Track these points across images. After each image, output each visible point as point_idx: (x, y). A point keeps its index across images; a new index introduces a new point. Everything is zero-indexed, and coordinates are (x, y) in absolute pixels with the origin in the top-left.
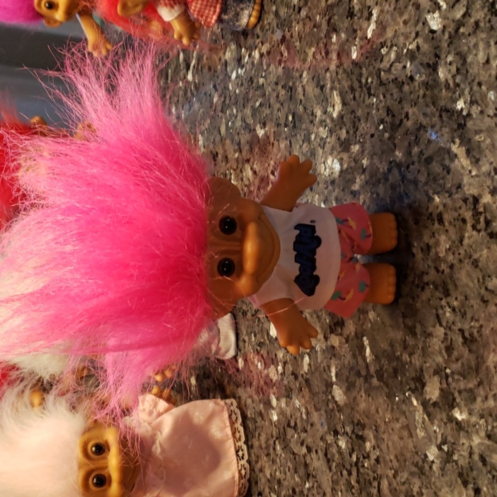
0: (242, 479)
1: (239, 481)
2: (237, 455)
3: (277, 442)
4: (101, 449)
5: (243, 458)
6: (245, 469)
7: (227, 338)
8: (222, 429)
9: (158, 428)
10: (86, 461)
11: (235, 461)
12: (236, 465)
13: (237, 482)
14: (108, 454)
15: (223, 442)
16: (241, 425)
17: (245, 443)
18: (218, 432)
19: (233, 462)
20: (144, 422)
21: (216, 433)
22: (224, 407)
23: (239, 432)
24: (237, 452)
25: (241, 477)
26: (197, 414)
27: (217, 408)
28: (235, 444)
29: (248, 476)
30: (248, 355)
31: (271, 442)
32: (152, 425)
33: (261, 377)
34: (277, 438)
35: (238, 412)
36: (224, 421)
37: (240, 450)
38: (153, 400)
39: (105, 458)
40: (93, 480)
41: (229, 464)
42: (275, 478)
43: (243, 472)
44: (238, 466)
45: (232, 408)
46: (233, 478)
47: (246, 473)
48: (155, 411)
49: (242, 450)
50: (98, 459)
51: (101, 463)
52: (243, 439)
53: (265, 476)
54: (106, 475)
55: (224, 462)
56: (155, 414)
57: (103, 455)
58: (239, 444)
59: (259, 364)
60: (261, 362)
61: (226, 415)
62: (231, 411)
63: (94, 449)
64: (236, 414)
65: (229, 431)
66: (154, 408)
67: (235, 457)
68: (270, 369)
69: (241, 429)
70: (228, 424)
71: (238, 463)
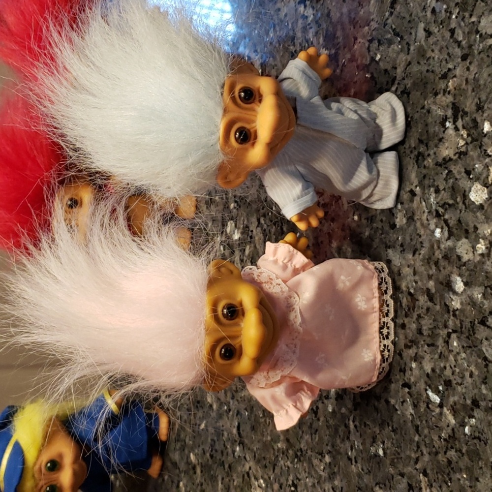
0: (384, 362)
1: (381, 365)
2: (381, 333)
3: (454, 336)
4: (234, 312)
5: (387, 338)
6: (389, 351)
7: (387, 184)
8: (368, 300)
9: (295, 289)
10: (216, 326)
11: (377, 339)
12: (377, 345)
13: (378, 366)
14: (242, 320)
15: (365, 314)
16: (391, 297)
17: (393, 320)
18: (364, 303)
19: (375, 340)
20: (277, 278)
21: (359, 304)
22: (374, 273)
23: (388, 306)
24: (381, 328)
25: (383, 360)
26: (342, 277)
27: (367, 273)
28: (380, 319)
29: (390, 360)
30: (418, 213)
31: (443, 333)
32: (288, 283)
33: (439, 247)
34: (454, 331)
35: (389, 280)
36: (372, 290)
37: (385, 328)
38: (290, 252)
39: (238, 325)
40: (221, 350)
41: (369, 342)
42: (440, 376)
43: (386, 354)
44: (380, 346)
45: (383, 275)
46: (375, 360)
47: (389, 355)
48: (289, 265)
49: (388, 328)
50: (230, 325)
51: (232, 331)
52: (392, 315)
53: (421, 368)
54: (237, 346)
55: (363, 339)
56: (290, 269)
57: (236, 320)
58: (385, 320)
59: (438, 231)
60: (442, 228)
61: (375, 283)
62: (382, 278)
63: (225, 311)
64: (386, 283)
65: (376, 303)
66: (289, 261)
67: (377, 335)
68: (460, 243)
69: (391, 302)
70: (377, 294)
71: (380, 342)
